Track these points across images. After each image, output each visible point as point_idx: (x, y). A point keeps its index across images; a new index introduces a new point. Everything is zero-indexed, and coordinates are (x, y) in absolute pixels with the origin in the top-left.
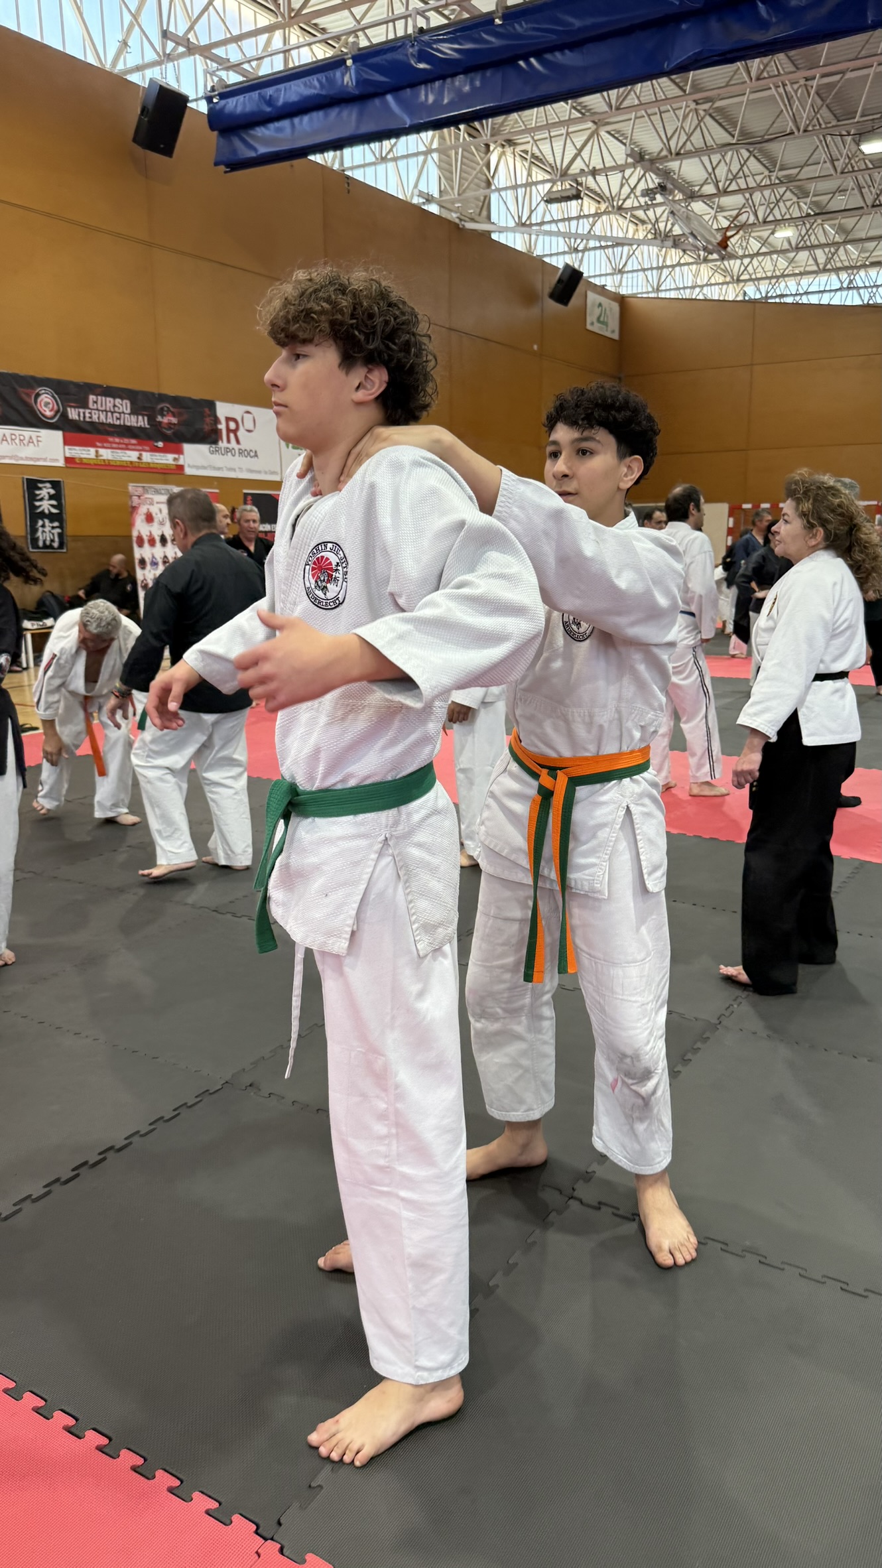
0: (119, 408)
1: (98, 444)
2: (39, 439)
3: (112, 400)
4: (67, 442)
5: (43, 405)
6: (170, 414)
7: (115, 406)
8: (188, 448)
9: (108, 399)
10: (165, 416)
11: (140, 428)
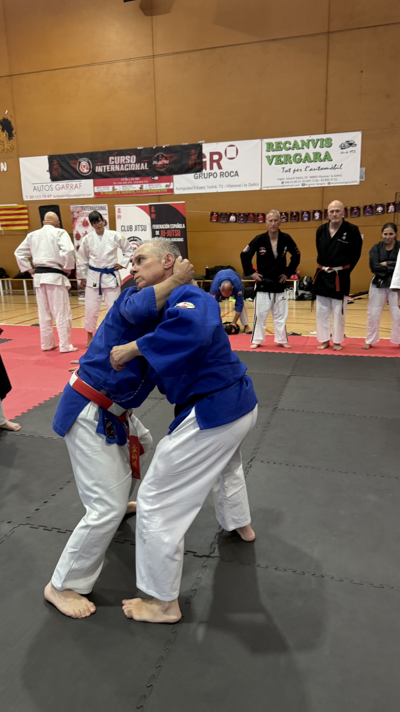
0: (127, 161)
1: (114, 183)
2: (81, 185)
3: (124, 157)
4: (95, 185)
5: (83, 167)
6: (164, 158)
7: (125, 160)
8: (176, 177)
9: (122, 157)
10: (161, 160)
11: (142, 170)
